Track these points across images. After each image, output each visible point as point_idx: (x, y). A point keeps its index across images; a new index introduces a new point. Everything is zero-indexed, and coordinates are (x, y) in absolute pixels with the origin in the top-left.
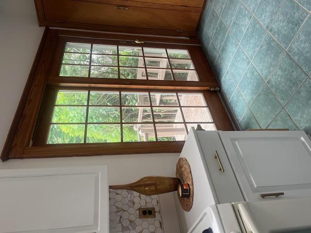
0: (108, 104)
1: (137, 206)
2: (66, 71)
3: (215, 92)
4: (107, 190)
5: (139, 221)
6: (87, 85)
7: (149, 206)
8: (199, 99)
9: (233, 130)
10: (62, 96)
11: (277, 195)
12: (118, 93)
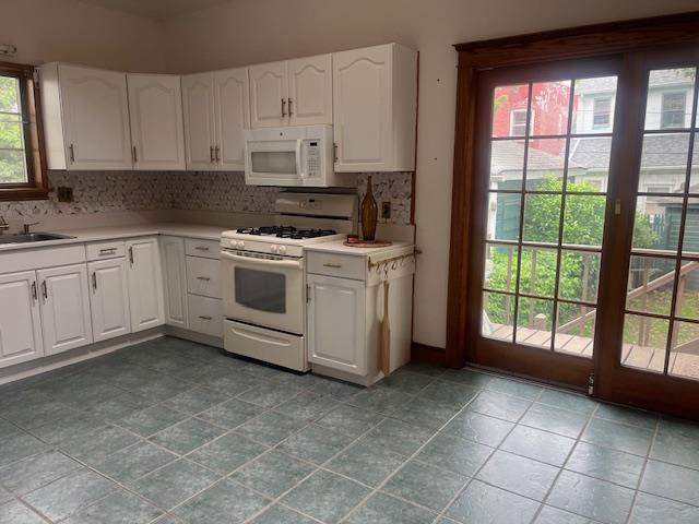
1: (393, 201)
7: (392, 213)
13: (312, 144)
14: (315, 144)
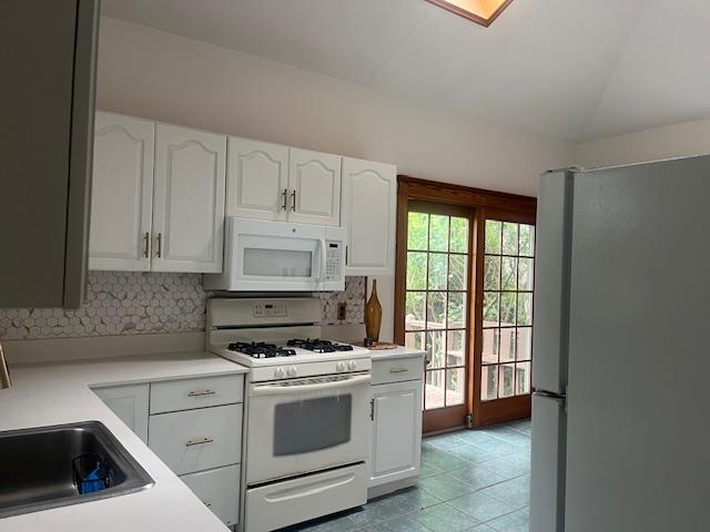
0: (451, 276)
1: (348, 302)
2: (492, 227)
3: (465, 423)
4: (365, 275)
5: (336, 303)
6: (475, 252)
7: (347, 314)
8: (456, 397)
9: (423, 432)
10: (461, 224)
11: (372, 416)
12: (465, 289)
13: (332, 246)
14: (336, 246)
